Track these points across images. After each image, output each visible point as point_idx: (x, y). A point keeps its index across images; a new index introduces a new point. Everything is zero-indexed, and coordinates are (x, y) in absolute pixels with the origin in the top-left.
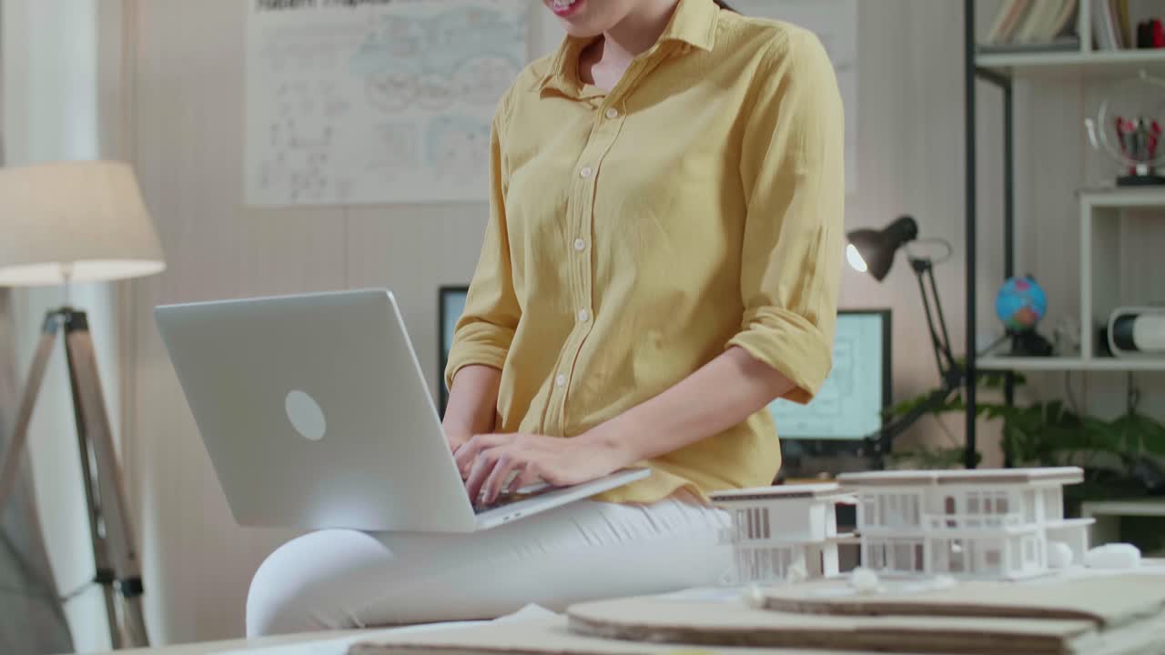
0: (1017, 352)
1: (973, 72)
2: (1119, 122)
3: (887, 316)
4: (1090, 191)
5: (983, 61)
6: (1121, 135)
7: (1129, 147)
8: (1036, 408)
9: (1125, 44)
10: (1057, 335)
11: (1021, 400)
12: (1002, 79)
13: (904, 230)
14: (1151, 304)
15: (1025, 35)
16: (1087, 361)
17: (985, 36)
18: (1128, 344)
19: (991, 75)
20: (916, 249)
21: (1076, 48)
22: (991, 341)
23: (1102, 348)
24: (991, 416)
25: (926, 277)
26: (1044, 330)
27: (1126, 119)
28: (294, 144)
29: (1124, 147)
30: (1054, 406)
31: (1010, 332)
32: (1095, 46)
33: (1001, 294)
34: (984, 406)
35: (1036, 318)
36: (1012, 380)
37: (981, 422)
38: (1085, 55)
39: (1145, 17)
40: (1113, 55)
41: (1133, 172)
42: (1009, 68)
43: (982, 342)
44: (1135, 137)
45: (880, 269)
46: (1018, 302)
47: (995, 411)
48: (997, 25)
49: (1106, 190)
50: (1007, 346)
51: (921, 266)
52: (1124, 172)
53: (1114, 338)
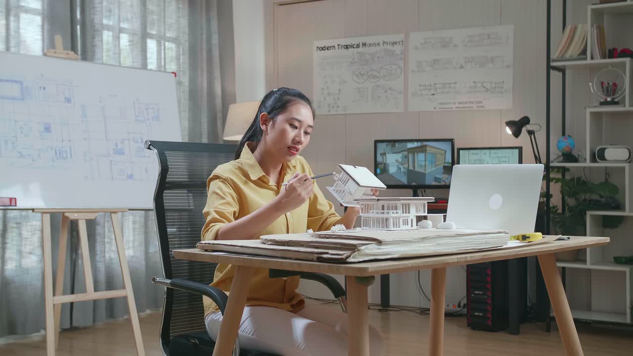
0: (565, 161)
1: (549, 68)
2: (602, 83)
3: (520, 149)
4: (589, 107)
5: (553, 64)
6: (602, 87)
7: (605, 91)
8: (573, 179)
9: (604, 57)
10: (578, 155)
11: (568, 177)
12: (562, 70)
13: (525, 121)
14: (611, 145)
15: (568, 56)
16: (588, 164)
17: (554, 55)
18: (603, 158)
19: (556, 68)
20: (529, 127)
21: (586, 59)
22: (555, 157)
23: (593, 160)
24: (555, 183)
25: (532, 136)
26: (575, 153)
27: (605, 82)
28: (329, 94)
29: (603, 91)
30: (579, 179)
31: (563, 154)
32: (592, 58)
33: (559, 142)
34: (553, 179)
35: (571, 150)
36: (564, 170)
37: (552, 184)
38: (589, 61)
39: (611, 47)
40: (599, 61)
41: (606, 100)
42: (564, 66)
43: (552, 158)
44: (607, 88)
45: (517, 134)
46: (565, 144)
47: (557, 180)
48: (558, 53)
49: (596, 107)
50: (561, 159)
51: (531, 133)
52: (602, 100)
53: (597, 156)
